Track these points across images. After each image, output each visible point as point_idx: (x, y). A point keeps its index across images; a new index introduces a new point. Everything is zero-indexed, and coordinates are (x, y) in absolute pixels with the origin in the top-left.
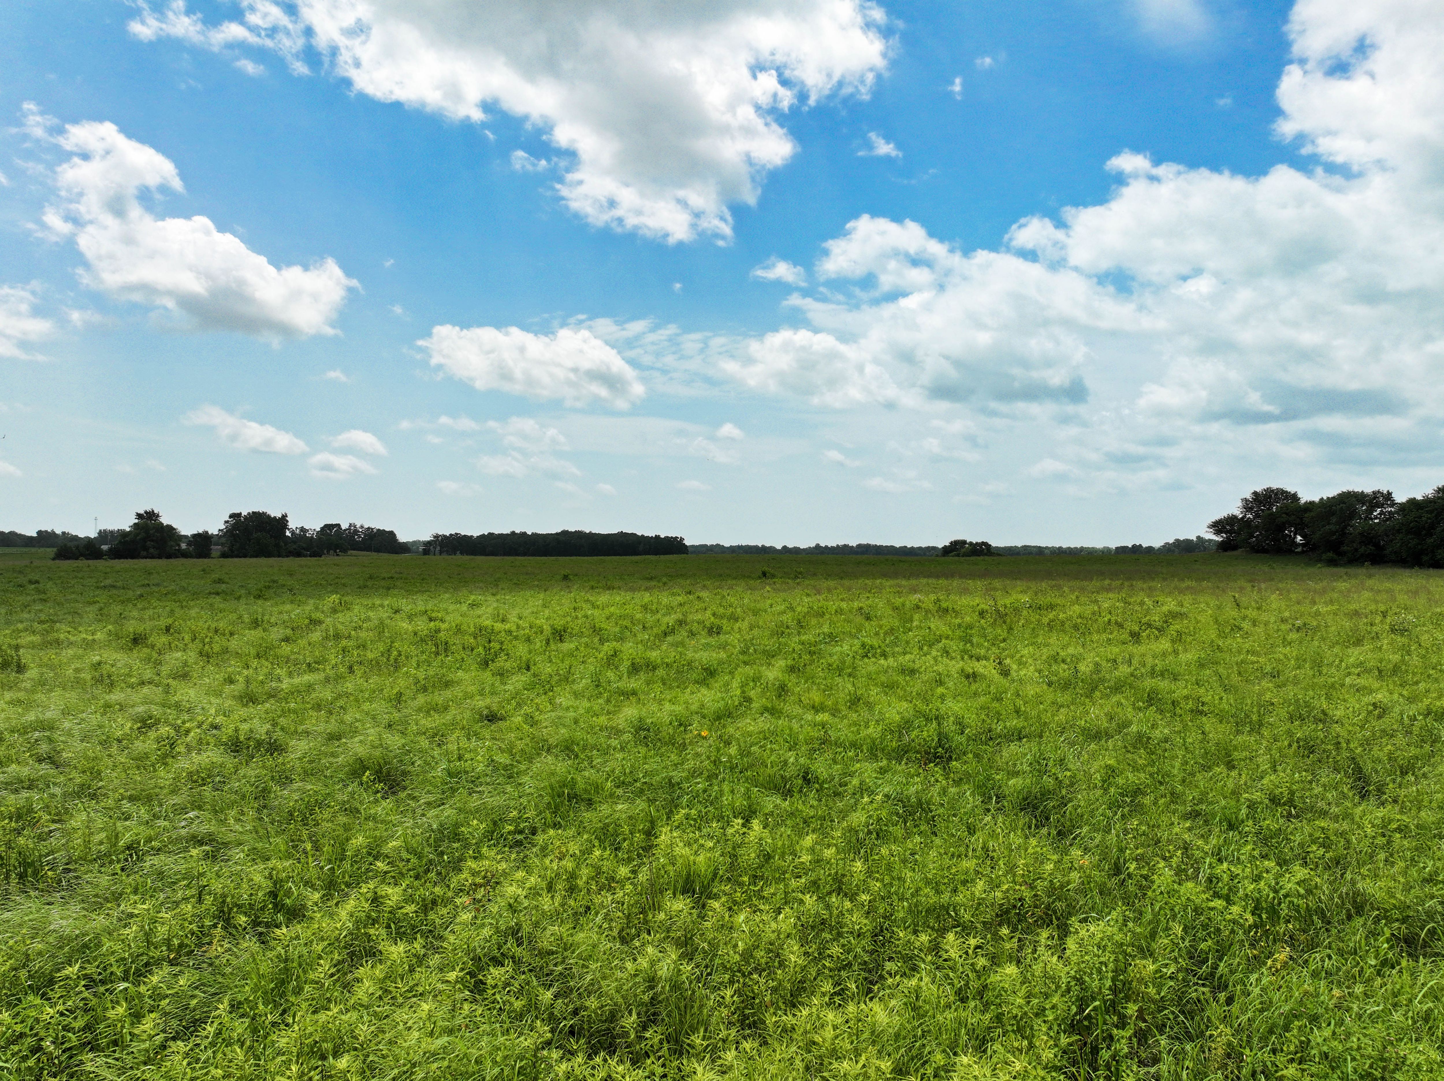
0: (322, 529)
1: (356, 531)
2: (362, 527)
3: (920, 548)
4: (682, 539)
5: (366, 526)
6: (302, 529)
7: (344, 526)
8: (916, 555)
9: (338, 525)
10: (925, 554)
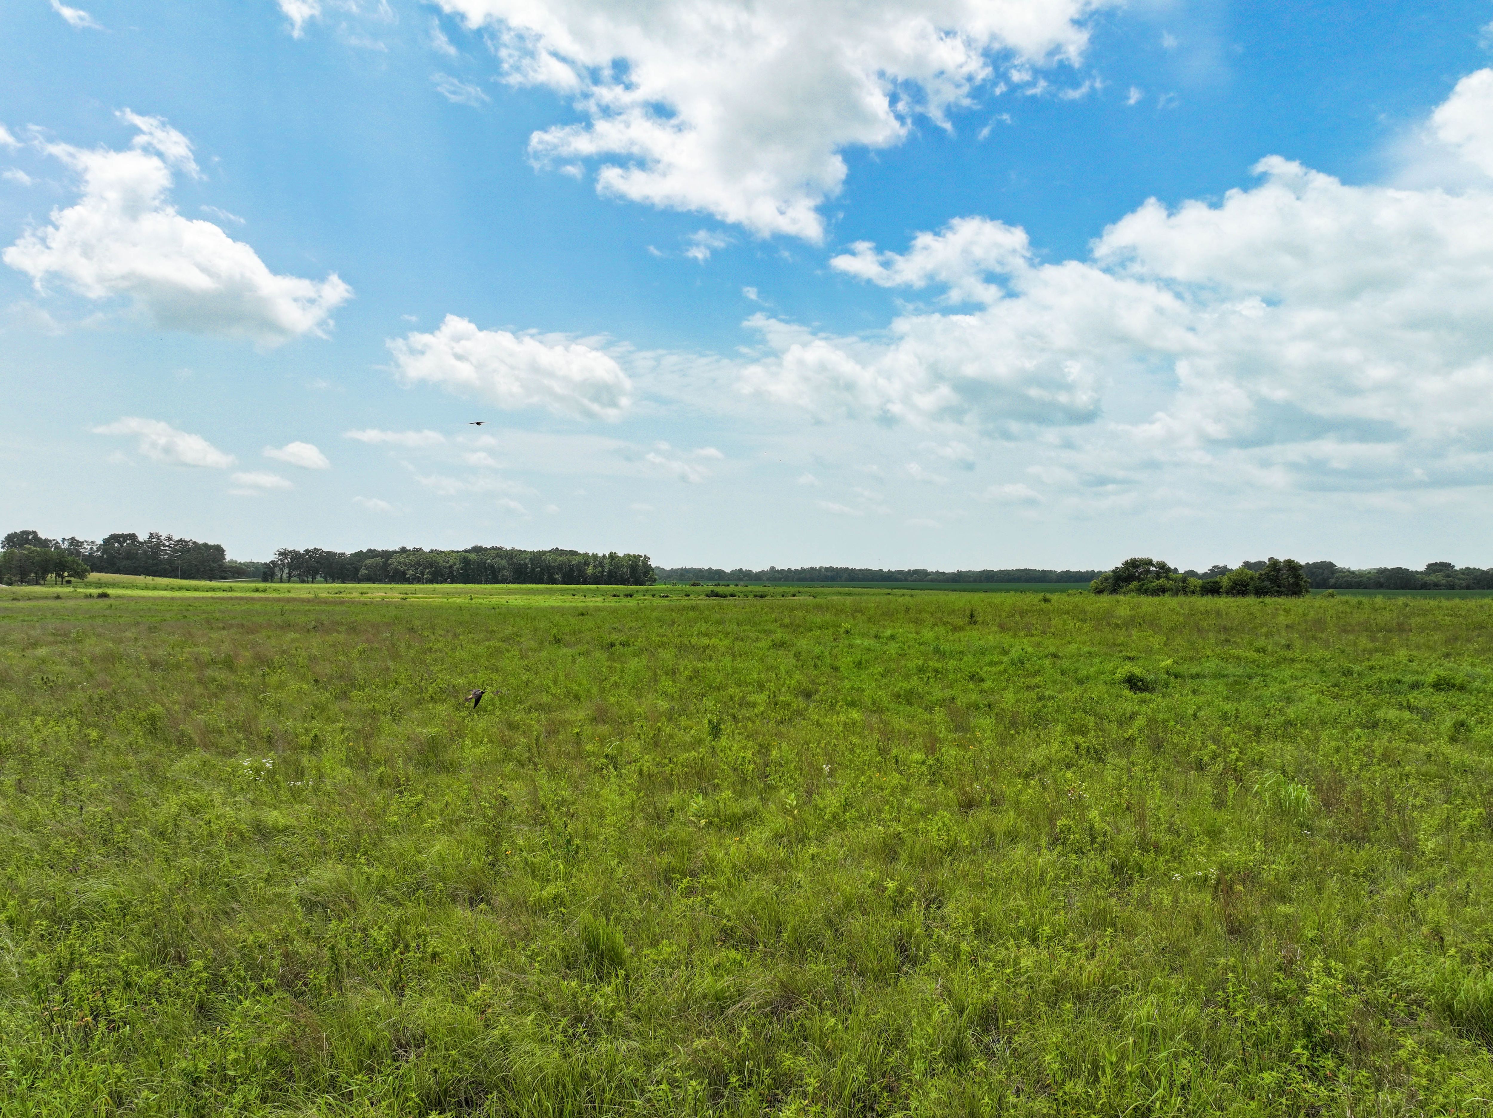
0: (106, 541)
1: (159, 544)
2: (169, 539)
3: (900, 572)
4: (647, 558)
5: (176, 538)
6: (73, 541)
7: (142, 537)
8: (896, 580)
9: (133, 537)
10: (906, 580)
